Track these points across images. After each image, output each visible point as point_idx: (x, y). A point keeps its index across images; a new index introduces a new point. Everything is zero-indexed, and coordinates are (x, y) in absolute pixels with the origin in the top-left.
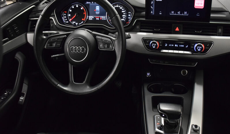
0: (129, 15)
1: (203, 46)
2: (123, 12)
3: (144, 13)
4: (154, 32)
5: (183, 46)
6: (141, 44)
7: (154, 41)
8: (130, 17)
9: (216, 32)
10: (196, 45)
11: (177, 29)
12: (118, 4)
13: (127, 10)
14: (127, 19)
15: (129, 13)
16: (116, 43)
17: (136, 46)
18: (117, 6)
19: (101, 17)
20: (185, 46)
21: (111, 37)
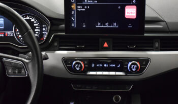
0: (44, 29)
1: (138, 65)
2: (35, 25)
3: (64, 26)
4: (77, 50)
5: (114, 65)
6: (61, 65)
7: (78, 61)
8: (44, 31)
9: (153, 47)
10: (130, 64)
11: (106, 45)
12: (29, 15)
13: (41, 23)
14: (41, 35)
15: (43, 26)
16: (30, 66)
17: (54, 68)
18: (28, 18)
19: (6, 32)
20: (117, 65)
21: (23, 59)
